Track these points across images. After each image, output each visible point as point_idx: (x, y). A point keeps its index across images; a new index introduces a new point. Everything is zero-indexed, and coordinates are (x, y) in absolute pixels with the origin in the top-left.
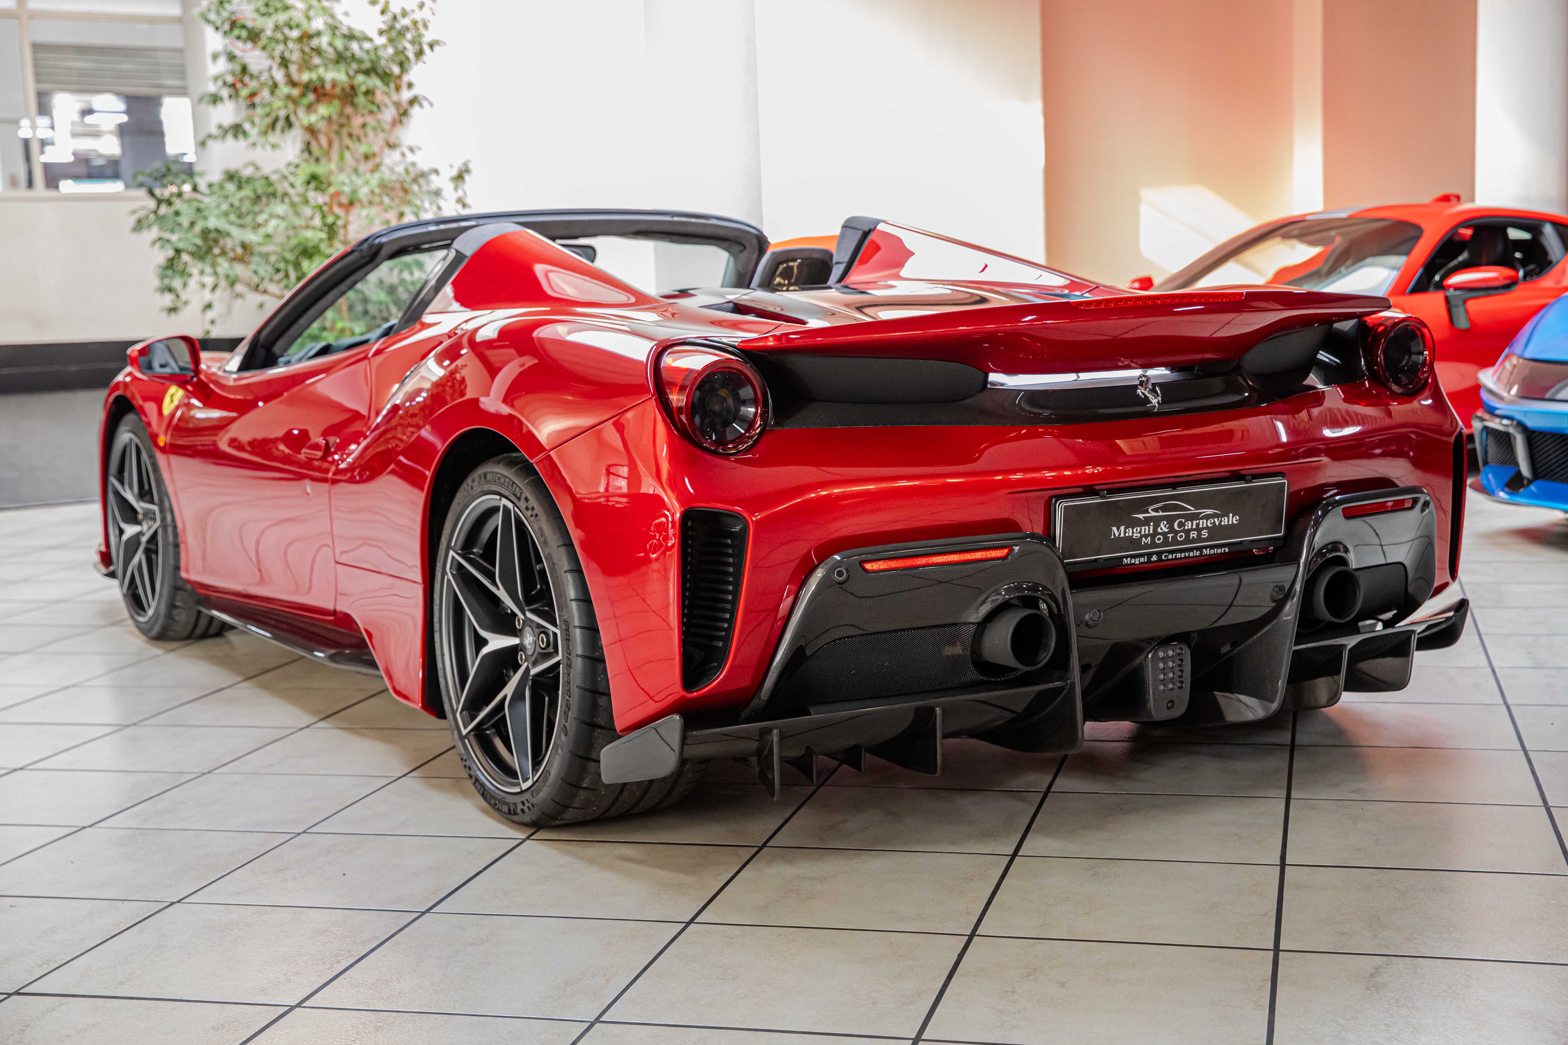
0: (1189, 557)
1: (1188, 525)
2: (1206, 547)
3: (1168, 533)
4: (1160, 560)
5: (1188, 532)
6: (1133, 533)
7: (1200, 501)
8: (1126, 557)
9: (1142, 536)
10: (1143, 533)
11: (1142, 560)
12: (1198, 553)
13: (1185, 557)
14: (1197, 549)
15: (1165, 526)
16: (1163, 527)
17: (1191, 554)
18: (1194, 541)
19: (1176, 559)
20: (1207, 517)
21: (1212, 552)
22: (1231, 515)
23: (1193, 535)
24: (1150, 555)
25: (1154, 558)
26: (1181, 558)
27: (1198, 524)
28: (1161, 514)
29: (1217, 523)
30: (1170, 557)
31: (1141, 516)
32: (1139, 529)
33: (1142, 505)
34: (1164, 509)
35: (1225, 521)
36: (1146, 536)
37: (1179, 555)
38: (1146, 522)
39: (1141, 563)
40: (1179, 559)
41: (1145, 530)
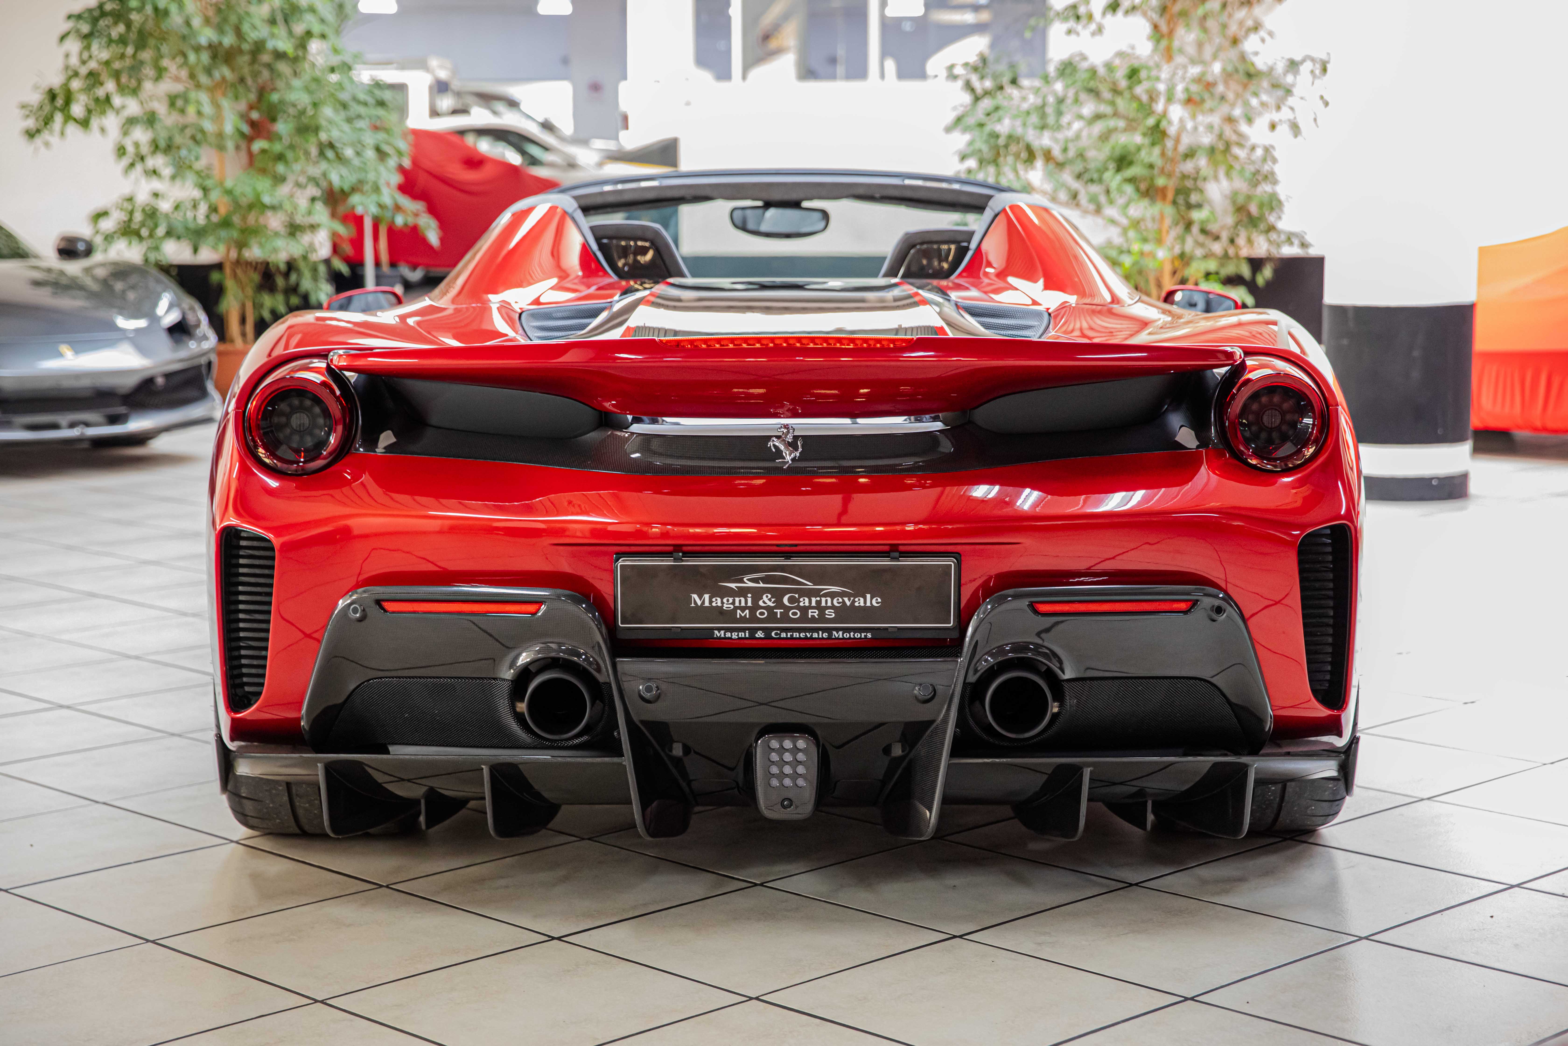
0: (811, 638)
1: (805, 602)
2: (837, 630)
3: (775, 608)
4: (768, 637)
5: (805, 610)
6: (723, 603)
7: (821, 576)
8: (719, 629)
9: (736, 608)
10: (737, 604)
11: (742, 635)
12: (825, 635)
13: (806, 638)
14: (824, 630)
15: (770, 600)
16: (767, 600)
17: (815, 635)
18: (813, 620)
19: (792, 638)
20: (833, 595)
21: (847, 635)
22: (868, 596)
23: (814, 613)
24: (753, 631)
25: (760, 634)
26: (800, 638)
27: (819, 603)
28: (762, 585)
29: (848, 603)
30: (783, 635)
31: (733, 585)
32: (731, 600)
33: (736, 573)
34: (765, 580)
35: (860, 602)
36: (743, 609)
37: (796, 635)
38: (742, 592)
39: (739, 639)
40: (796, 638)
41: (740, 601)
